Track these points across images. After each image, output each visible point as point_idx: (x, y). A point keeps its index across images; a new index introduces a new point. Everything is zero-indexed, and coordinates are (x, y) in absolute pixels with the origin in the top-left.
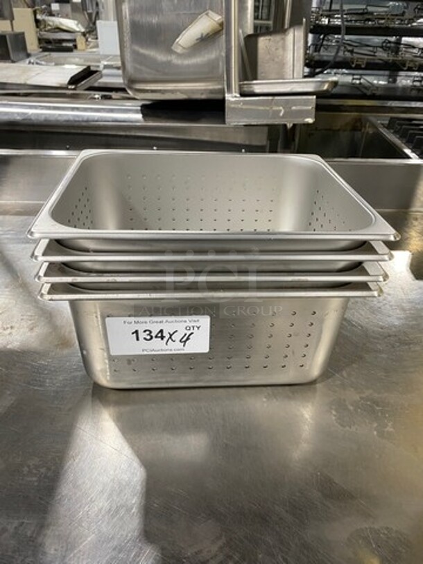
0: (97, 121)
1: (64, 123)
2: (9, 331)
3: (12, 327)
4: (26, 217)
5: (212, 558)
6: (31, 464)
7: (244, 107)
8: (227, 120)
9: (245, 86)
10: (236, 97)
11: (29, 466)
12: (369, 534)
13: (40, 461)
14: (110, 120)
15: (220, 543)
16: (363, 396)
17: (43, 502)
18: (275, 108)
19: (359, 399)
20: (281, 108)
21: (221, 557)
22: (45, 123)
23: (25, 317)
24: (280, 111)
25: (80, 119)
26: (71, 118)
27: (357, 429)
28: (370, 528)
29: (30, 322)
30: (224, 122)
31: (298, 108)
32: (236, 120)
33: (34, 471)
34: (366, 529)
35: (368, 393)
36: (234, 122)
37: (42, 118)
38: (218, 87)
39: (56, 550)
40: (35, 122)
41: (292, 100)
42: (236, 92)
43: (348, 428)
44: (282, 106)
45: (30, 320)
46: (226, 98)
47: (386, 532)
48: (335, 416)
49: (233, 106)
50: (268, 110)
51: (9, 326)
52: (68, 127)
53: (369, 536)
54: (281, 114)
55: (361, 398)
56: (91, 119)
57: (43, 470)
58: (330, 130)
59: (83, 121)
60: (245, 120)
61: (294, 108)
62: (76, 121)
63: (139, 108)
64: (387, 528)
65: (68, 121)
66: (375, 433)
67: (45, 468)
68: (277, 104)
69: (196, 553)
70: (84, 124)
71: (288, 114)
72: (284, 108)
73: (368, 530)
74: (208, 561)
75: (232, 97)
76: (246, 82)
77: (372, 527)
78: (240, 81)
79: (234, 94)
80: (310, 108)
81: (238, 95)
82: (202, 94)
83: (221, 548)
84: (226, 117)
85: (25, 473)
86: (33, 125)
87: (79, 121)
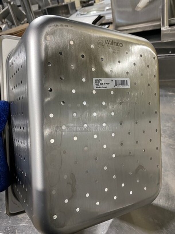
7: (171, 32)
9: (172, 20)
10: (167, 28)
38: (158, 23)
42: (166, 26)
46: (162, 29)
49: (165, 33)
75: (165, 28)
76: (172, 19)
78: (169, 18)
79: (166, 27)
81: (168, 27)
82: (150, 28)
84: (161, 38)
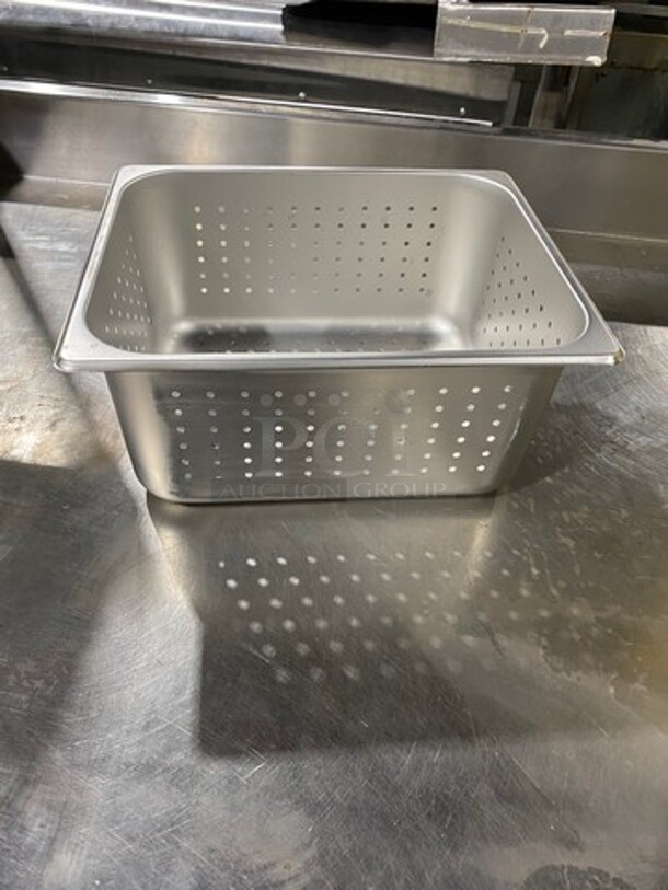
0: (202, 36)
1: (144, 37)
2: (16, 425)
3: (22, 418)
4: (71, 211)
5: (290, 879)
6: (22, 671)
7: (472, 25)
8: (437, 50)
10: (459, 2)
11: (17, 674)
12: (566, 877)
13: (36, 667)
14: (225, 34)
15: (308, 854)
16: (603, 615)
17: (32, 740)
18: (531, 31)
19: (594, 621)
20: (544, 31)
21: (305, 880)
22: (111, 34)
23: (44, 402)
24: (543, 36)
25: (173, 30)
26: (157, 27)
27: (579, 679)
28: (570, 867)
29: (52, 412)
30: (431, 53)
31: (579, 33)
32: (455, 51)
33: (25, 684)
34: (563, 867)
35: (613, 610)
36: (451, 55)
37: (106, 24)
39: (42, 826)
40: (94, 31)
41: (568, 15)
43: (564, 674)
44: (545, 27)
45: (54, 407)
46: (440, 5)
47: (597, 878)
48: (544, 648)
49: (450, 21)
50: (517, 34)
51: (18, 416)
52: (151, 43)
53: (565, 882)
54: (542, 45)
55: (598, 619)
56: (191, 29)
57: (39, 684)
58: (638, 68)
59: (177, 34)
60: (472, 52)
61: (568, 32)
62: (164, 33)
63: (280, 12)
64: (599, 873)
65: (151, 32)
66: (612, 690)
67: (42, 681)
68: (537, 22)
69: (265, 868)
70: (179, 40)
71: (557, 44)
72: (549, 32)
73: (566, 871)
74: (282, 883)
75: (452, 3)
77: (574, 864)
80: (602, 34)
81: (464, 1)
83: (307, 865)
84: (436, 43)
85: (10, 684)
86: (90, 36)
87: (169, 34)
